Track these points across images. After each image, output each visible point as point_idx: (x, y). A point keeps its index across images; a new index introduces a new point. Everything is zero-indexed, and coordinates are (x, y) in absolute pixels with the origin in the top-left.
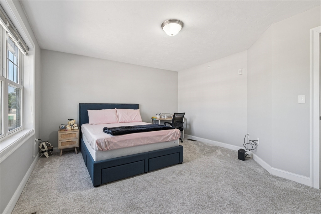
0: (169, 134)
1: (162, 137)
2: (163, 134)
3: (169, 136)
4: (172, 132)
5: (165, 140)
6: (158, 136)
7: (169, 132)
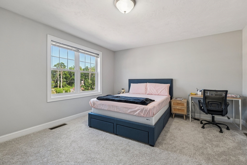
0: (136, 109)
1: (129, 109)
2: (130, 107)
3: (136, 111)
4: (139, 108)
5: (132, 113)
6: (125, 108)
7: (137, 107)
